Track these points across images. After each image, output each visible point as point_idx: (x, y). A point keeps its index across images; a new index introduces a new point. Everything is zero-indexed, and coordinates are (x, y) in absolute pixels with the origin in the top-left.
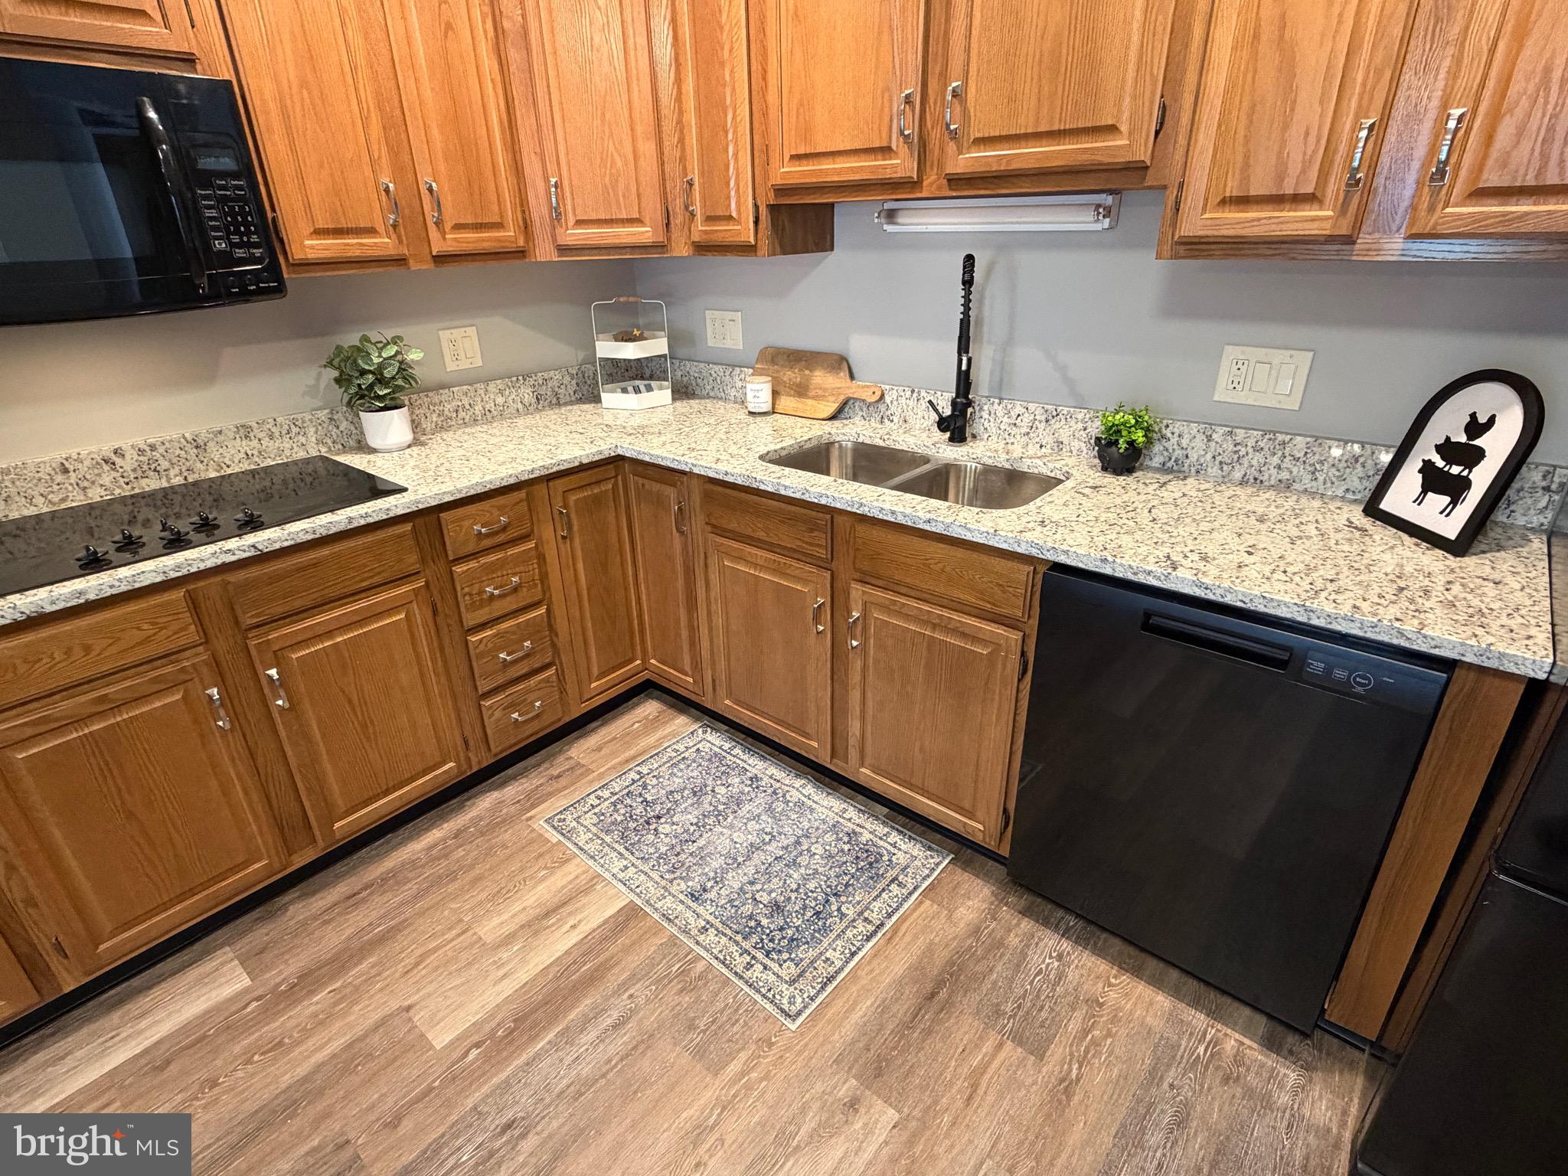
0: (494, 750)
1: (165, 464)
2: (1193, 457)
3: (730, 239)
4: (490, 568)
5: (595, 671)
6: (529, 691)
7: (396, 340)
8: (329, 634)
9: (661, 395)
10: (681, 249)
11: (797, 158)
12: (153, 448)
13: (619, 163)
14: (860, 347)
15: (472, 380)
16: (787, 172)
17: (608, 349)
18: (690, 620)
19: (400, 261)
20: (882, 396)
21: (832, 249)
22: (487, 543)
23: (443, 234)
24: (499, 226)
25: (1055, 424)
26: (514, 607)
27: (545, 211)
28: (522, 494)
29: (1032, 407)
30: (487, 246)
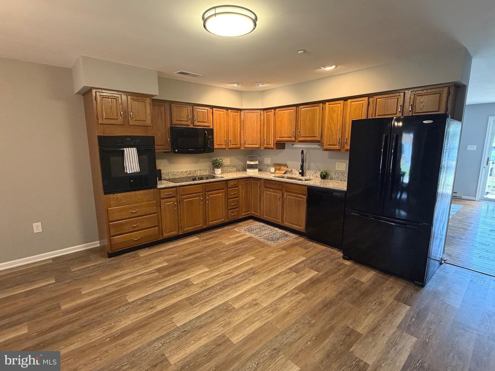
0: (229, 219)
1: (191, 173)
2: (334, 177)
3: (270, 147)
4: (233, 190)
5: (244, 212)
6: (235, 211)
7: (221, 159)
8: (213, 194)
9: (257, 170)
10: (262, 148)
11: (279, 137)
12: (191, 171)
13: (255, 137)
14: (288, 163)
15: (228, 166)
16: (278, 139)
17: (248, 163)
18: (260, 203)
19: (225, 149)
20: (292, 170)
21: (285, 149)
22: (233, 186)
23: (230, 145)
24: (237, 144)
25: (316, 174)
26: (235, 197)
27: (243, 143)
28: (238, 180)
29: (313, 171)
30: (236, 147)
